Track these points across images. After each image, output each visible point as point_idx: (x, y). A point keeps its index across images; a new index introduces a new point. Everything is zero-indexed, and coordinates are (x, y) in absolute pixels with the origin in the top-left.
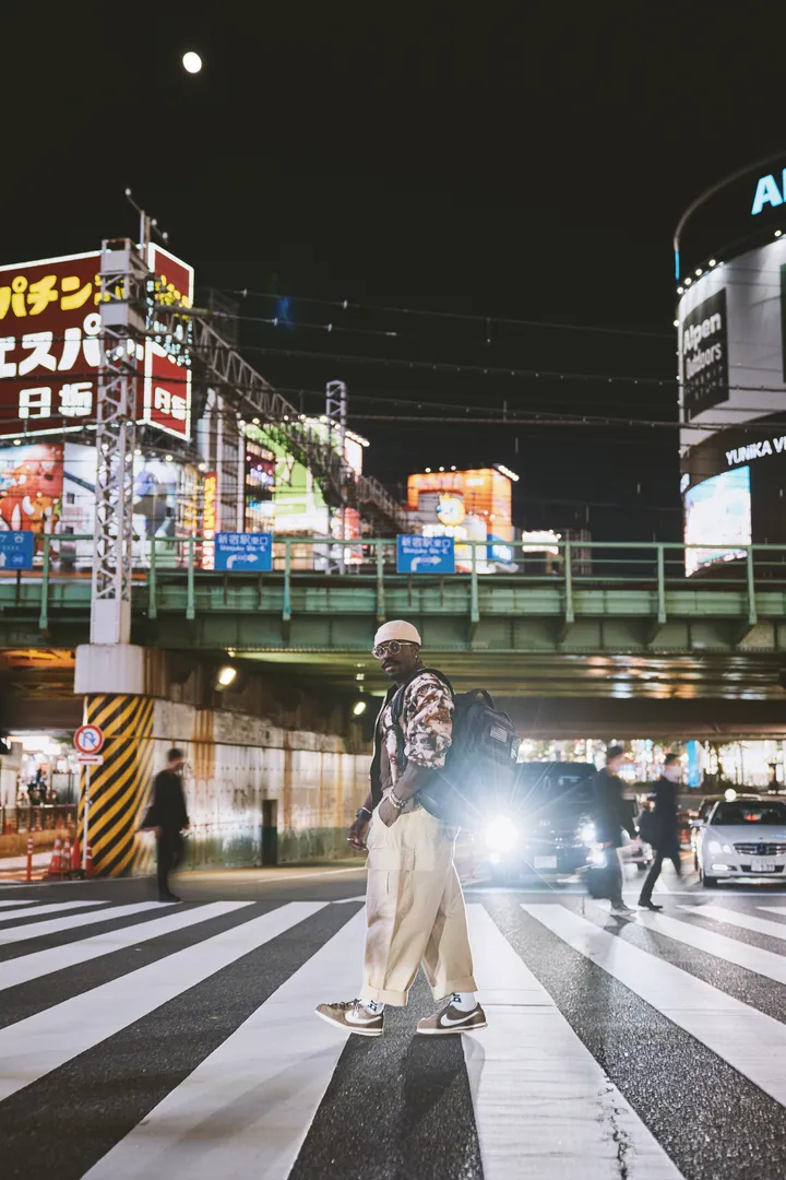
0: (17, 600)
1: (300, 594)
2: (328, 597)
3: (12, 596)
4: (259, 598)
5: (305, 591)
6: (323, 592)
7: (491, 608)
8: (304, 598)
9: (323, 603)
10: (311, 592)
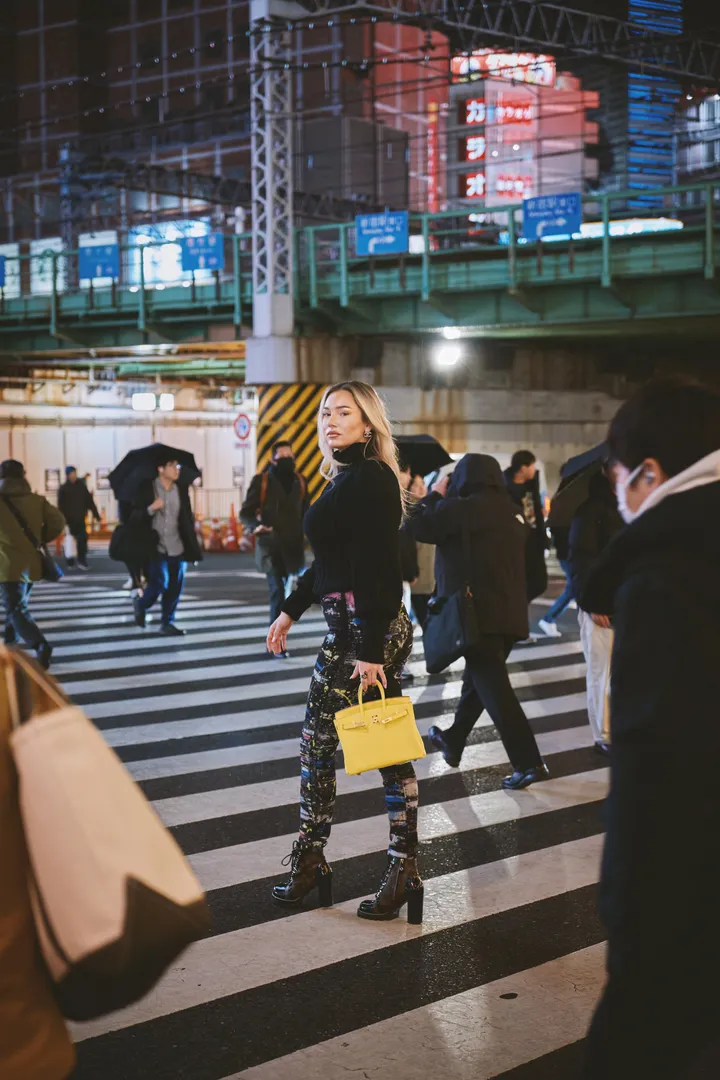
0: (194, 300)
1: (443, 271)
2: (468, 273)
3: (189, 296)
4: (403, 279)
5: (447, 268)
6: (463, 267)
7: (628, 269)
8: (446, 275)
9: (463, 278)
10: (453, 268)
